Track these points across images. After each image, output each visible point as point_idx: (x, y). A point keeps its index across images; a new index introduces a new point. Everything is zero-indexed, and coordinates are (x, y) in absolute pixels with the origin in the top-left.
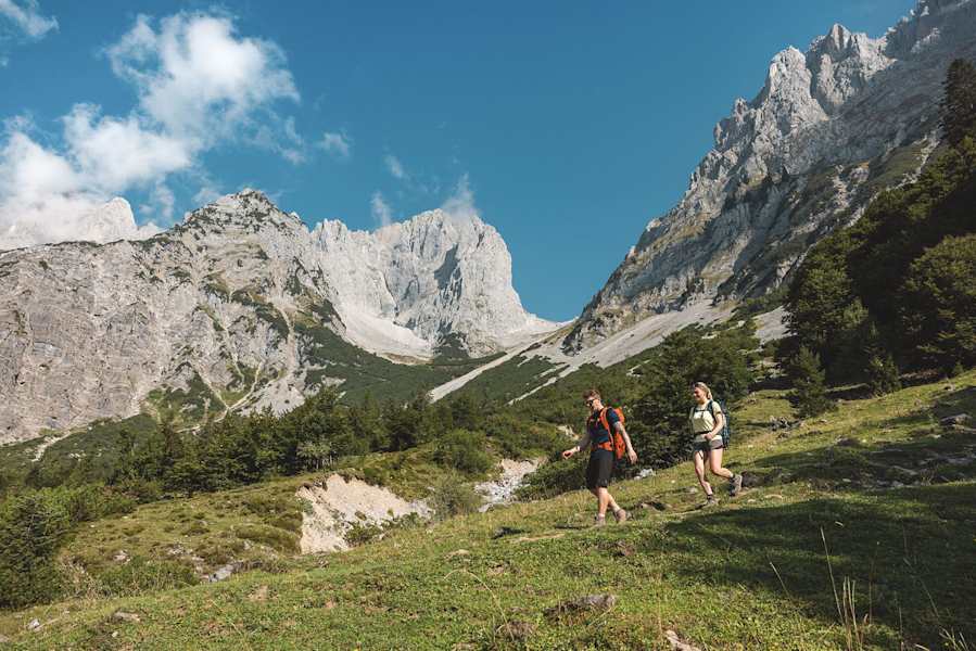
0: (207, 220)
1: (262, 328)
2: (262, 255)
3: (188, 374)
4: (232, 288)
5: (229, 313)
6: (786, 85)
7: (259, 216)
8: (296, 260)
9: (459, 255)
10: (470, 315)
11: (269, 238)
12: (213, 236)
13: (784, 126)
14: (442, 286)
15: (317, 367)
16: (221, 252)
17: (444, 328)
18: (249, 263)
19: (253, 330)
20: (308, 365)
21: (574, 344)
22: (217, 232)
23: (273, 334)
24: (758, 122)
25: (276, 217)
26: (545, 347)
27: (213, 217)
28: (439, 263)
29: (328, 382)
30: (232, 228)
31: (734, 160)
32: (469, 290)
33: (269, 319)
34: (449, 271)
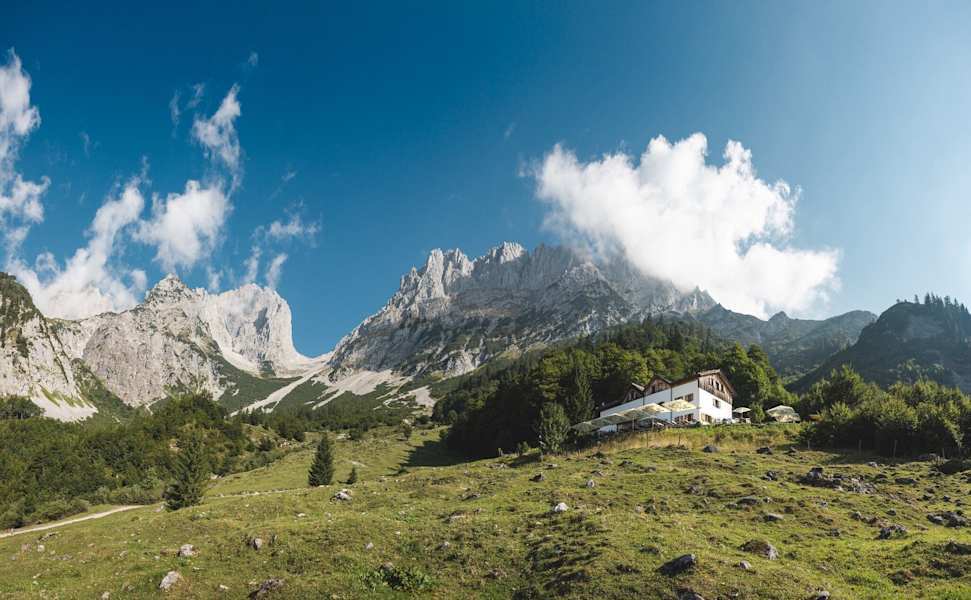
0: (157, 295)
1: (195, 355)
2: (184, 315)
3: (174, 378)
4: (176, 333)
5: (179, 347)
6: (433, 271)
7: (179, 291)
8: (198, 317)
9: (268, 316)
10: (274, 351)
11: (185, 304)
12: (160, 304)
13: (429, 292)
14: (259, 332)
15: (223, 376)
16: (165, 313)
17: (261, 357)
18: (179, 319)
19: (191, 356)
20: (219, 376)
21: (334, 378)
22: (162, 302)
23: (201, 359)
24: (419, 285)
25: (187, 291)
26: (320, 377)
27: (159, 293)
28: (255, 317)
29: (229, 384)
30: (168, 299)
31: (407, 301)
32: (272, 338)
33: (197, 351)
34: (262, 323)
